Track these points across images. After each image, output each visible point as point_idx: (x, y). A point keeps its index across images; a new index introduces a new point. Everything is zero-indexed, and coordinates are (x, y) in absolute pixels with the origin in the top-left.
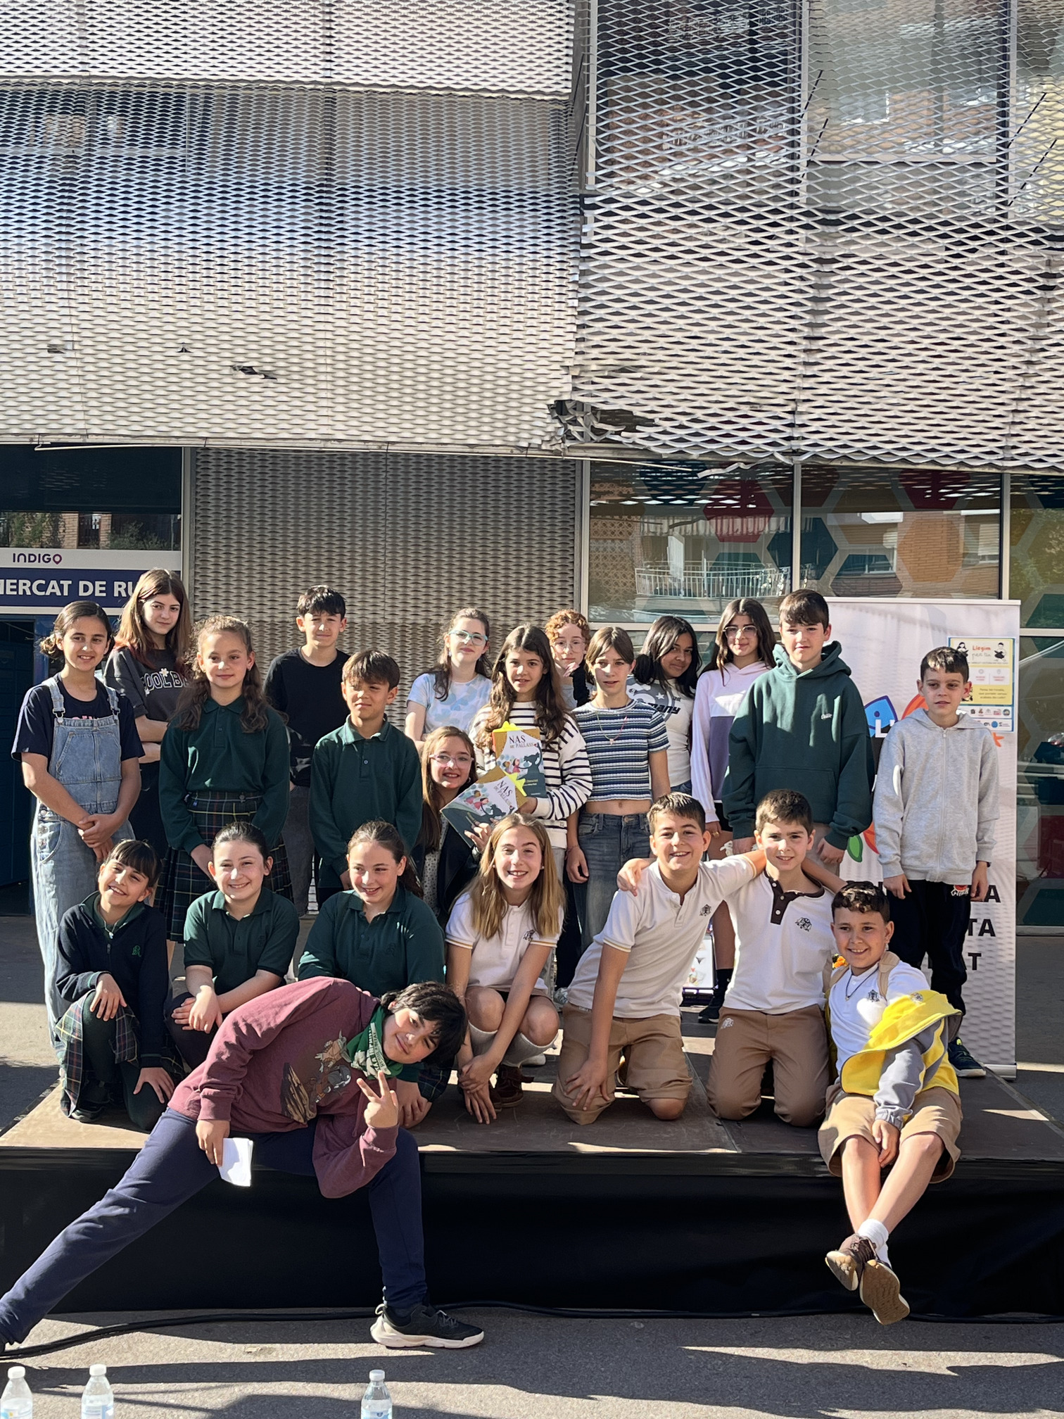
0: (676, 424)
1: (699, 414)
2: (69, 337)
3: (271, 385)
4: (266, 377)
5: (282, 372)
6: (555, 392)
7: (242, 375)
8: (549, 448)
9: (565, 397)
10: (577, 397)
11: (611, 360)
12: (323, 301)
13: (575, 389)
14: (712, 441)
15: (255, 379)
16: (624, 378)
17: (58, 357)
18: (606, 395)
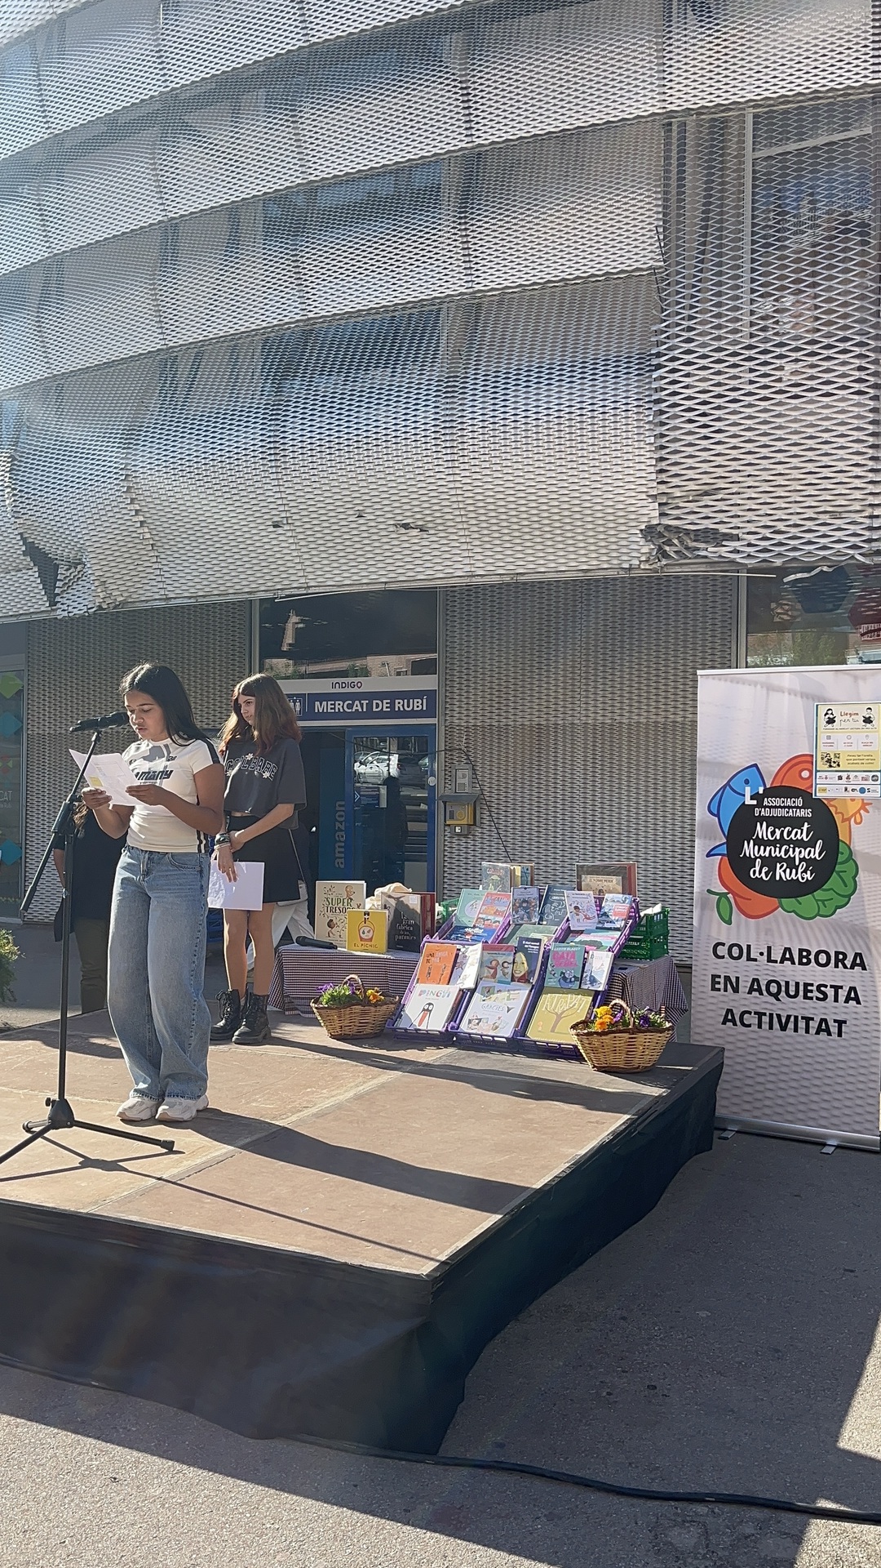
0: (760, 536)
1: (780, 526)
2: (283, 515)
3: (426, 536)
4: (421, 531)
5: (430, 525)
6: (645, 519)
7: (403, 531)
8: (647, 567)
9: (655, 522)
10: (666, 521)
11: (692, 486)
12: (450, 464)
13: (662, 515)
14: (795, 549)
15: (415, 532)
16: (707, 500)
17: (280, 531)
18: (692, 517)
